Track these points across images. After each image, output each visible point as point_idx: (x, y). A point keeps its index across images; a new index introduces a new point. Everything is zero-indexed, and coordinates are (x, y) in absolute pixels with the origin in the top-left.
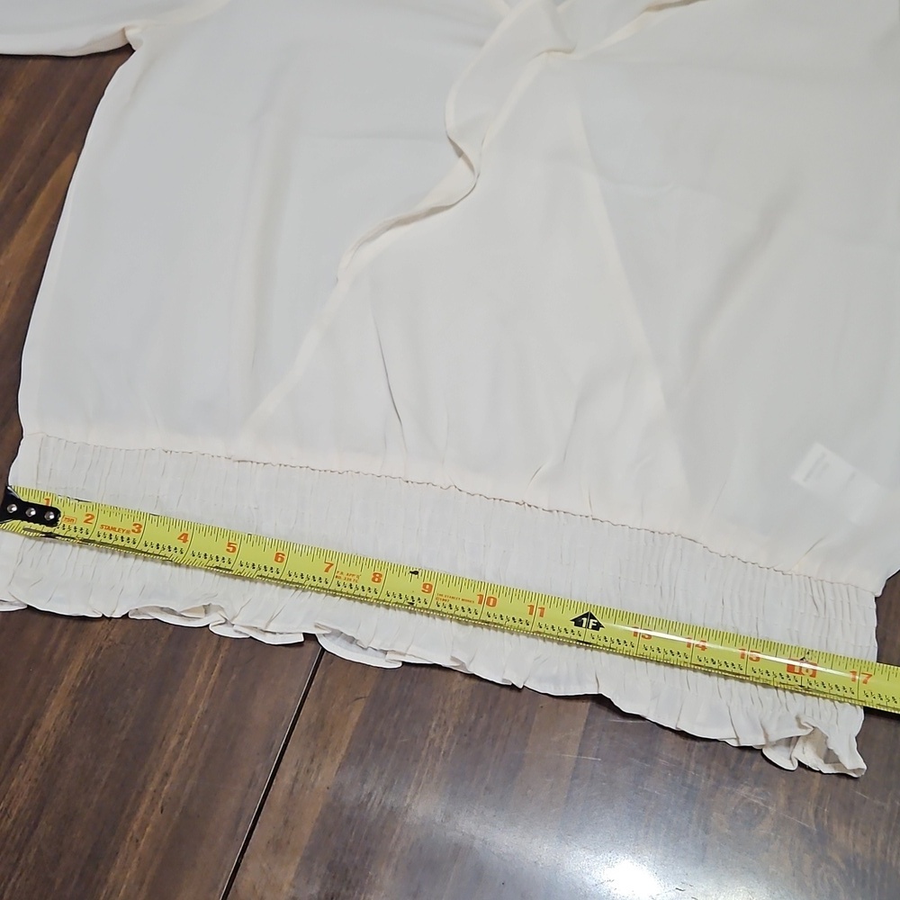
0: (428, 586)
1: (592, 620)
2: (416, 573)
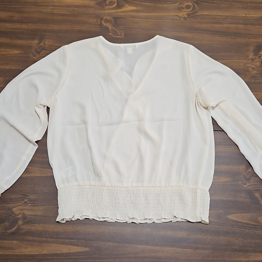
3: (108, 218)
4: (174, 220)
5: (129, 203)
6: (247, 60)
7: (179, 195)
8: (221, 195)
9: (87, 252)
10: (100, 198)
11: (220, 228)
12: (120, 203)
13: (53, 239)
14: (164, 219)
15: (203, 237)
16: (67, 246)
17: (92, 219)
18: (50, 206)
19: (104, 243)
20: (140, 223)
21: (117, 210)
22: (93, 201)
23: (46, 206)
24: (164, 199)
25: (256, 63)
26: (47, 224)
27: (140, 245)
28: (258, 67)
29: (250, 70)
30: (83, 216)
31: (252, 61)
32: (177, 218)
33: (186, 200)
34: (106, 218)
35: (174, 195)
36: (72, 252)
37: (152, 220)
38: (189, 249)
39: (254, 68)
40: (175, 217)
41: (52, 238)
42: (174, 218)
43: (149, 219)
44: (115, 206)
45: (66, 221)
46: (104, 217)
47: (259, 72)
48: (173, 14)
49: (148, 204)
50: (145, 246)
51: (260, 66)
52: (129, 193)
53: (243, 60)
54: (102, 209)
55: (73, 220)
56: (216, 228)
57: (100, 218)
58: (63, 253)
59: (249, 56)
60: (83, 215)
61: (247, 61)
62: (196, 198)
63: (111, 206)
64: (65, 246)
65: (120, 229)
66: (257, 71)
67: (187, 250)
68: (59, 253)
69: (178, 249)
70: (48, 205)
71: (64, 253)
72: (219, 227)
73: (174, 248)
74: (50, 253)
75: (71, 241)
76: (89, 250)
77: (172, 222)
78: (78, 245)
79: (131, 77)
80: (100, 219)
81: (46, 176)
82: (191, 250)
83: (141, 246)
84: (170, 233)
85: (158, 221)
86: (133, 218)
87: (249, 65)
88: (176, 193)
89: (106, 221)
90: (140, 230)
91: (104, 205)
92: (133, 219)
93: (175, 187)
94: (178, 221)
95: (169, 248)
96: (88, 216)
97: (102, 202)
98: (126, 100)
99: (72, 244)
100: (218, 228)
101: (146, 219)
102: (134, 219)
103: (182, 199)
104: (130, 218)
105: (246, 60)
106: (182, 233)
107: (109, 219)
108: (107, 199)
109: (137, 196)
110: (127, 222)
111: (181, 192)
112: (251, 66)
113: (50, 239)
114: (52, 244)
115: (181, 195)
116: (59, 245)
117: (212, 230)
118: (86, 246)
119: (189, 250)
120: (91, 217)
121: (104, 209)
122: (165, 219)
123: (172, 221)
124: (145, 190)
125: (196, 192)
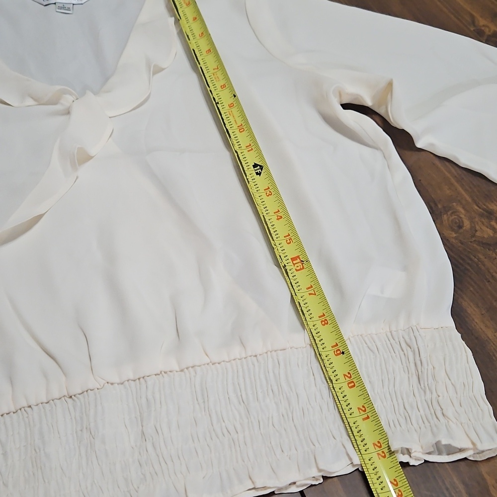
0: (232, 105)
1: (260, 170)
2: (235, 96)
6: (473, 200)
25: (484, 228)
28: (474, 236)
29: (445, 217)
31: (482, 215)
39: (460, 227)
47: (460, 244)
48: (469, 9)
51: (484, 241)
53: (466, 190)
59: (492, 202)
61: (469, 200)
66: (456, 238)
87: (463, 211)
105: (471, 197)
112: (462, 216)
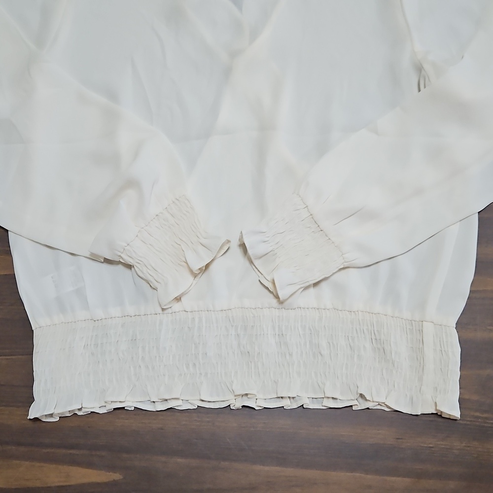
3: (178, 399)
4: (358, 404)
5: (234, 353)
7: (373, 337)
8: (489, 328)
9: (114, 483)
10: (153, 347)
11: (486, 418)
12: (208, 354)
13: (22, 449)
14: (331, 400)
15: (439, 443)
16: (60, 467)
17: (133, 409)
18: (14, 357)
19: (163, 459)
20: (265, 408)
21: (201, 374)
22: (132, 358)
23: (4, 357)
24: (331, 344)
26: (4, 406)
27: (263, 465)
30: (106, 402)
32: (366, 400)
33: (393, 354)
34: (170, 399)
35: (358, 337)
36: (72, 483)
37: (296, 401)
38: (399, 476)
40: (362, 396)
41: (19, 444)
42: (360, 400)
43: (289, 397)
44: (194, 365)
45: (60, 417)
46: (167, 398)
49: (288, 357)
50: (278, 468)
52: (232, 326)
54: (158, 376)
55: (80, 413)
56: (477, 417)
57: (154, 402)
58: (49, 487)
60: (106, 400)
62: (421, 346)
63: (185, 367)
64: (54, 466)
65: (208, 422)
67: (394, 479)
68: (39, 488)
69: (369, 477)
70: (11, 355)
71: (53, 485)
72: (485, 415)
73: (358, 475)
74: (13, 487)
75: (70, 454)
76: (121, 477)
77: (354, 408)
78: (90, 465)
79: (240, 9)
80: (155, 407)
81: (6, 275)
82: (407, 480)
83: (267, 468)
84: (346, 432)
85: (313, 403)
86: (247, 395)
88: (365, 331)
89: (171, 408)
90: (264, 423)
91: (165, 366)
92: (245, 398)
93: (360, 313)
94: (368, 408)
95: (343, 474)
96: (120, 402)
97: (158, 357)
98: (228, 72)
99: (74, 462)
100: (482, 418)
101: (282, 397)
102: (249, 396)
103: (382, 350)
104: (238, 394)
106: (380, 431)
107: (179, 403)
108: (171, 346)
109: (256, 335)
110: (229, 405)
111: (378, 331)
113: (13, 447)
114: (18, 462)
115: (378, 338)
116: (38, 464)
117: (465, 424)
118: (112, 468)
119: (399, 479)
120: (130, 404)
121: (164, 375)
122: (333, 398)
123: (351, 406)
124: (278, 316)
125: (421, 331)
